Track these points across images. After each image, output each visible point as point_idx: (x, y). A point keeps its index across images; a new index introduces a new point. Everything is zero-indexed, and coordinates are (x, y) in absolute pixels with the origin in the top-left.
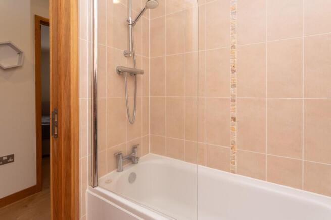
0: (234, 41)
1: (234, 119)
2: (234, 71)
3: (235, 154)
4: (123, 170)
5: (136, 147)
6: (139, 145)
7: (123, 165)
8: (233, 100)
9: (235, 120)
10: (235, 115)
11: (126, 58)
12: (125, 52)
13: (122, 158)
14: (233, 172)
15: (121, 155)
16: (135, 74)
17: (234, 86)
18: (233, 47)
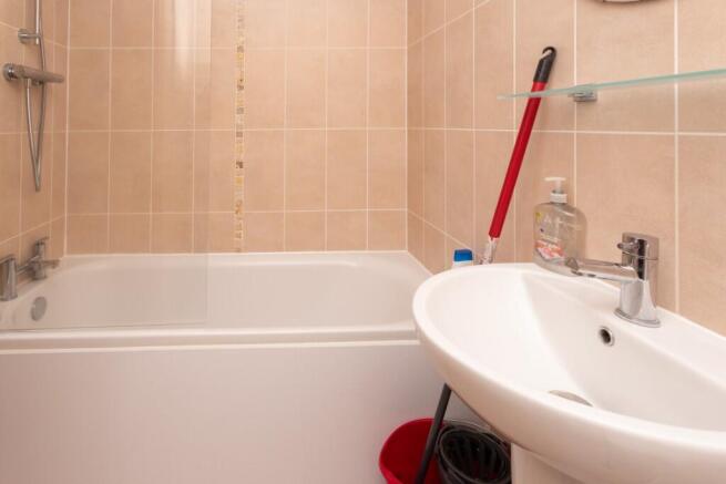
0: (241, 39)
1: (240, 164)
2: (241, 88)
3: (241, 221)
4: (16, 296)
5: (42, 244)
6: (46, 238)
7: (16, 283)
8: (239, 134)
9: (241, 167)
10: (242, 158)
11: (24, 47)
12: (21, 31)
13: (16, 267)
14: (239, 251)
15: (12, 264)
16: (42, 83)
17: (241, 111)
18: (240, 49)
